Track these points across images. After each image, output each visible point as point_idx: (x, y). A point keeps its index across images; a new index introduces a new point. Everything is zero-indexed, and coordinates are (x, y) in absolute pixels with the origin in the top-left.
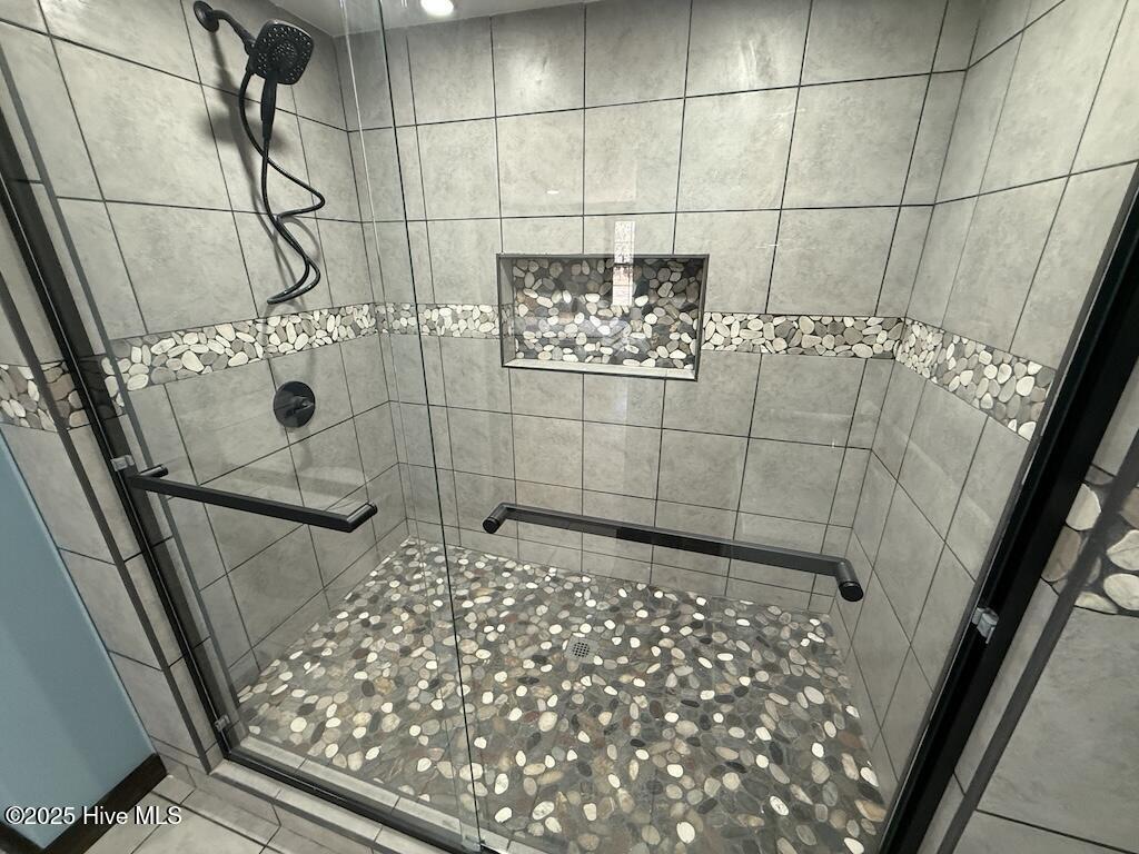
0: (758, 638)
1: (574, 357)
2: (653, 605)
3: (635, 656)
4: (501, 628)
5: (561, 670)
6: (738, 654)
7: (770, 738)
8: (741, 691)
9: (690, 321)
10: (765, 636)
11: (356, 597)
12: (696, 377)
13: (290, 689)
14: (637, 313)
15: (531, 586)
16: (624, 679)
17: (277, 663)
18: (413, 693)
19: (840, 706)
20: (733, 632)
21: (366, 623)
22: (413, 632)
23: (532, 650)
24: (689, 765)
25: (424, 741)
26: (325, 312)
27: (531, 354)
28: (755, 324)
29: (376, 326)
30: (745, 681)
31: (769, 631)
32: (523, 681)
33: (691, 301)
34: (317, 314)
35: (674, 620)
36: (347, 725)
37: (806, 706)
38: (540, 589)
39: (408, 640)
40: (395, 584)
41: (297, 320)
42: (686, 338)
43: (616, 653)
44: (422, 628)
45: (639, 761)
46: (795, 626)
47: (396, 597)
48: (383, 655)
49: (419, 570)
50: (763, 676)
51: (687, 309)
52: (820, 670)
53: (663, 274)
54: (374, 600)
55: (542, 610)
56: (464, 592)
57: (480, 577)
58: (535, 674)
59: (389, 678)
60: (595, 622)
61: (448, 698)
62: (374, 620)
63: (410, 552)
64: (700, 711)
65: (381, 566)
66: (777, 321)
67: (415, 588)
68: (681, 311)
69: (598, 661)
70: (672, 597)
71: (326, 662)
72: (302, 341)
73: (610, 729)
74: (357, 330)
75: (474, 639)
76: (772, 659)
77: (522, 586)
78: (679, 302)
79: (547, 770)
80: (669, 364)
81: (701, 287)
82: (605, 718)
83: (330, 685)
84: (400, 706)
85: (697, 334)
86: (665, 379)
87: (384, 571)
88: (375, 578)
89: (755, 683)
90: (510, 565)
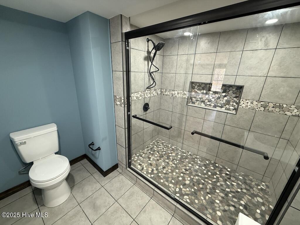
0: (244, 182)
1: (204, 105)
2: (215, 167)
3: (209, 176)
4: (178, 161)
5: (191, 174)
6: (238, 184)
7: (244, 204)
8: (238, 192)
9: (236, 100)
10: (247, 182)
11: (148, 147)
12: (236, 113)
13: (137, 160)
14: (222, 97)
15: (185, 155)
16: (206, 180)
17: (135, 155)
18: (159, 168)
19: (267, 204)
20: (237, 179)
21: (150, 153)
22: (159, 157)
23: (184, 168)
24: (221, 202)
25: (162, 177)
26: (153, 90)
27: (193, 103)
28: (255, 103)
29: (161, 93)
30: (239, 190)
31: (248, 182)
32: (182, 173)
33: (237, 95)
34: (152, 90)
35: (221, 171)
36: (147, 169)
37: (257, 201)
38: (187, 156)
39: (158, 158)
40: (155, 147)
41: (149, 91)
42: (235, 104)
43: (204, 174)
44: (161, 156)
45: (209, 197)
46: (257, 183)
47: (156, 149)
48: (153, 159)
49: (160, 145)
50: (245, 191)
51: (236, 97)
52: (263, 195)
53: (231, 88)
54: (151, 149)
55: (187, 160)
56: (170, 152)
57: (173, 150)
58: (185, 173)
59: (155, 164)
60: (199, 166)
61: (167, 171)
62: (152, 152)
63: (158, 141)
64: (226, 192)
65: (152, 143)
66: (262, 103)
67: (159, 149)
68: (234, 98)
69: (200, 174)
70: (221, 167)
71: (143, 157)
72: (149, 96)
73: (202, 188)
74: (158, 94)
75: (172, 162)
76: (248, 188)
77: (183, 154)
78: (234, 95)
79: (187, 191)
80: (229, 109)
81: (241, 92)
82: (201, 186)
83: (144, 162)
84: (157, 169)
85: (238, 104)
86: (227, 113)
87: (153, 144)
88: (151, 145)
89: (242, 191)
90: (180, 149)
